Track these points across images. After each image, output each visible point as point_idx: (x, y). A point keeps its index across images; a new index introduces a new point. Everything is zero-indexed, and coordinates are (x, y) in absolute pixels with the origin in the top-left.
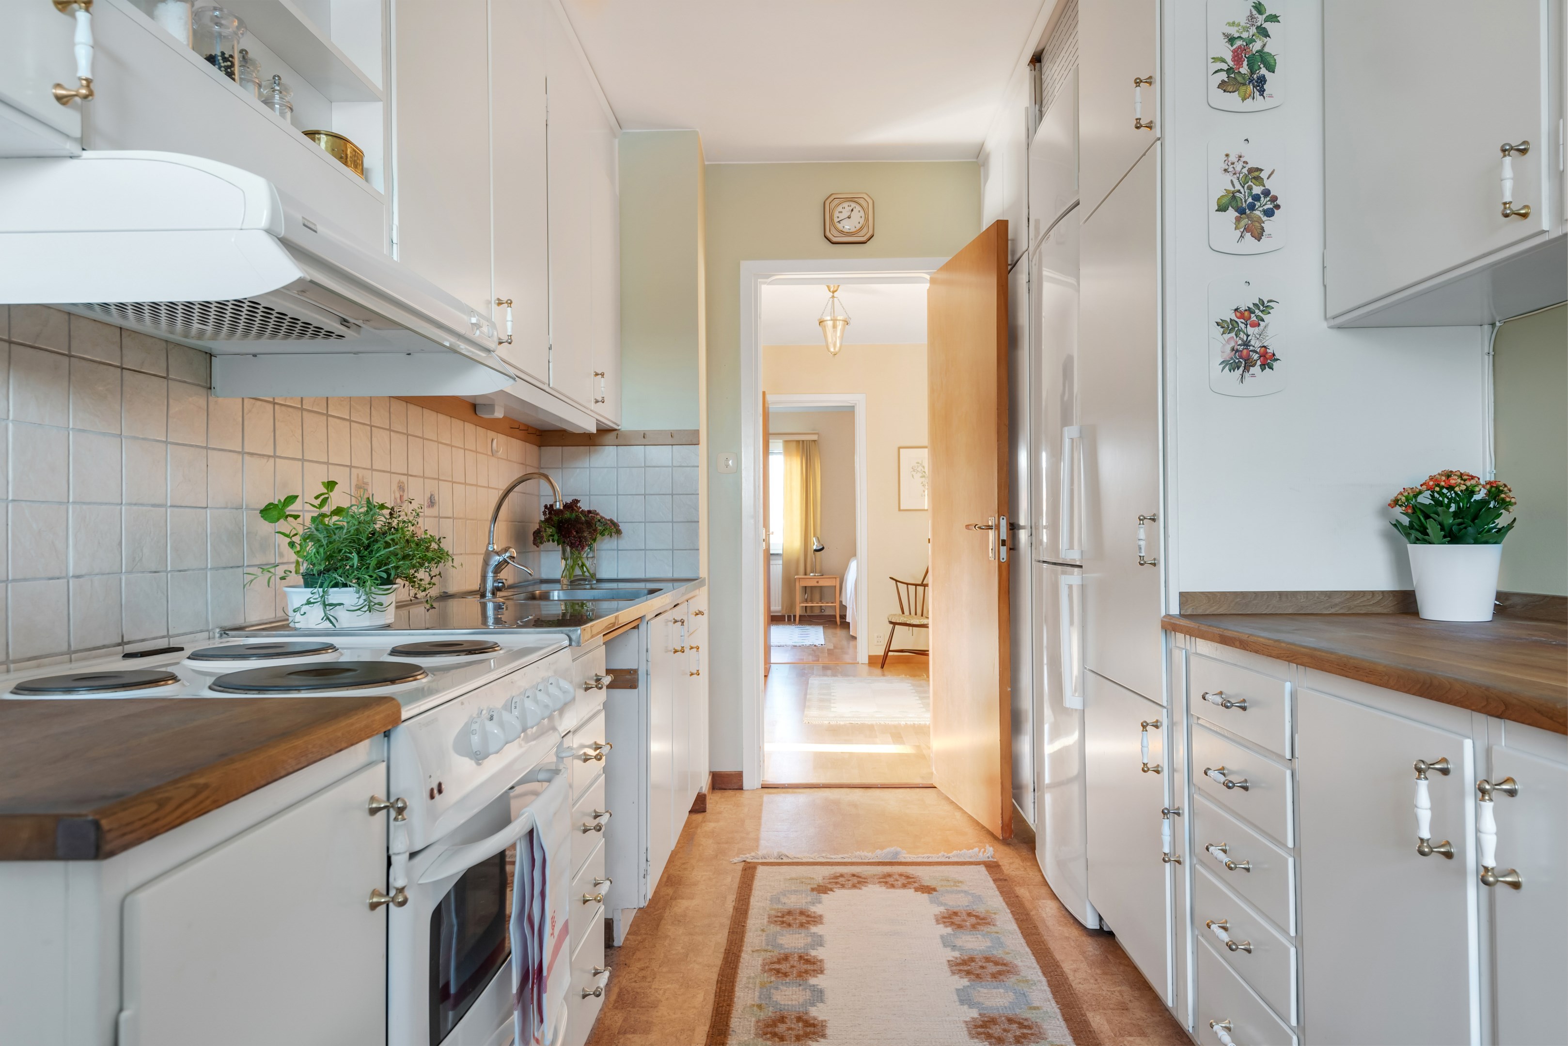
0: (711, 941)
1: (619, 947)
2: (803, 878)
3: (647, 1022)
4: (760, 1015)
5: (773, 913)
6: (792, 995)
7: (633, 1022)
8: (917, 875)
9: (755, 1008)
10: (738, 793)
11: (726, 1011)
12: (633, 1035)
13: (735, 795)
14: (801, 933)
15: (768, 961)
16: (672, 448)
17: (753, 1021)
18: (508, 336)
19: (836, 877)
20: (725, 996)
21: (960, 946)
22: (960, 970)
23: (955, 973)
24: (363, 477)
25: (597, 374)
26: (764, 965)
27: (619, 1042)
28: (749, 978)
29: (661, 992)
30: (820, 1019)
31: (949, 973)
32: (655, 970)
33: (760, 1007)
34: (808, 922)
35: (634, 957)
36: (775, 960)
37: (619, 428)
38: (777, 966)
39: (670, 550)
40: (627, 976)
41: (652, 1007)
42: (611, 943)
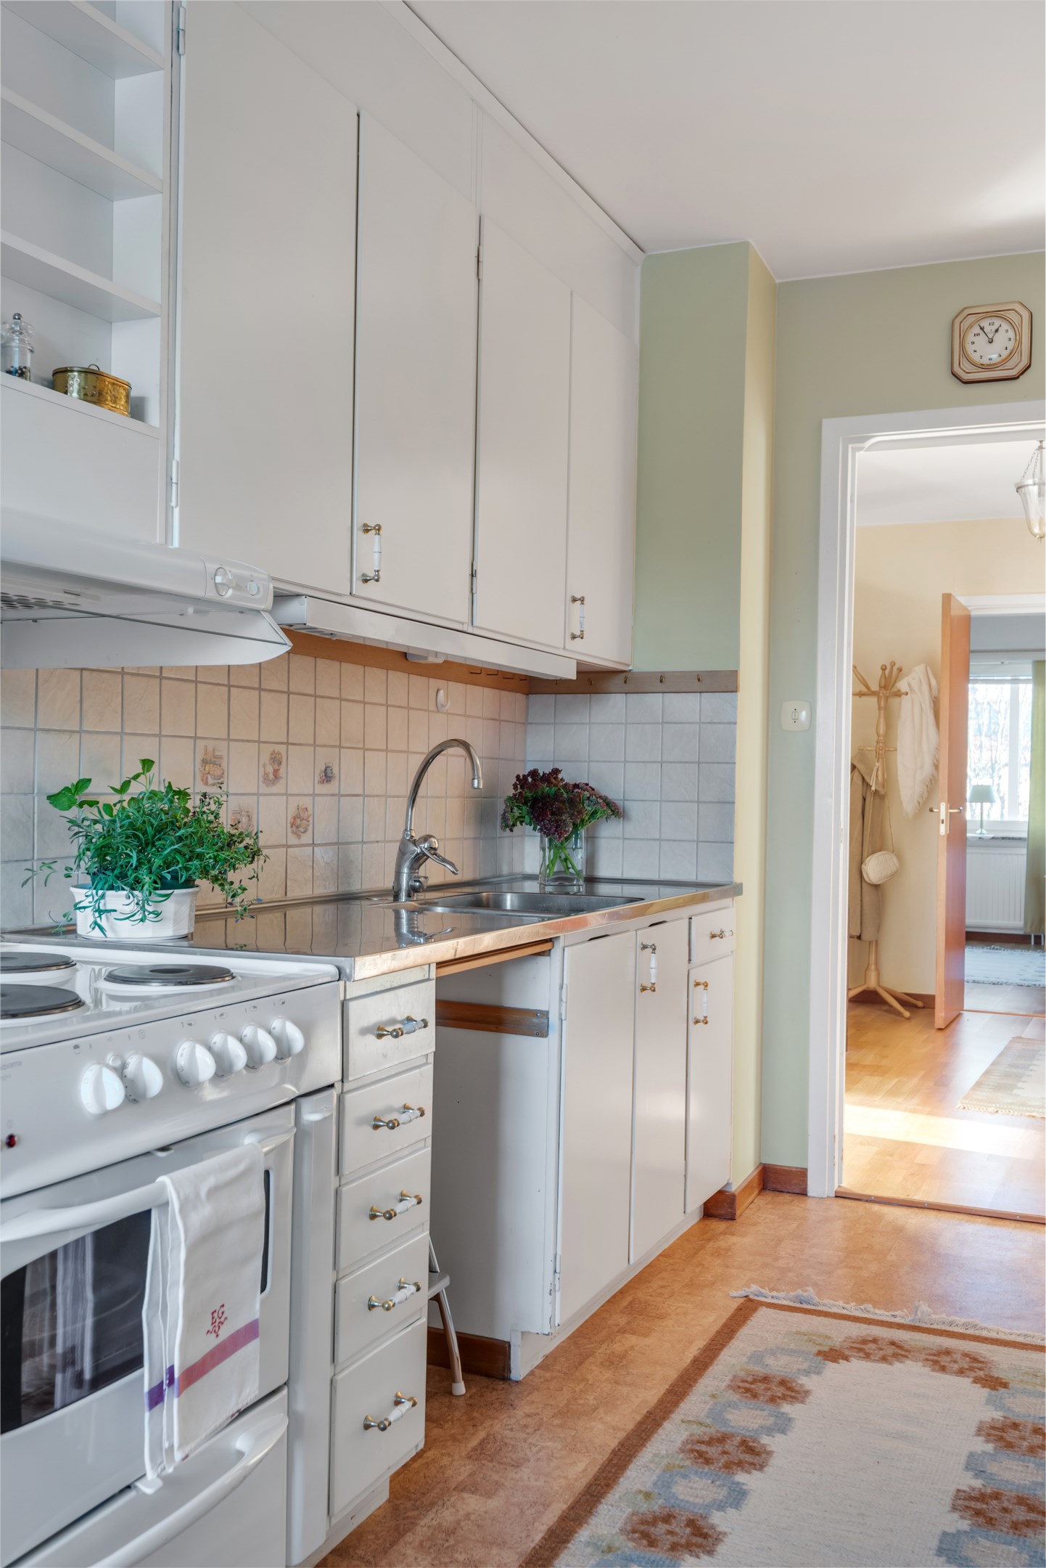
0: (637, 1397)
1: (517, 1382)
2: (811, 1335)
3: (497, 1483)
4: (642, 1507)
5: (742, 1374)
6: (702, 1489)
7: (479, 1480)
8: (991, 1359)
9: (640, 1497)
10: (797, 1199)
11: (599, 1492)
12: (471, 1495)
13: (792, 1201)
14: (764, 1410)
15: (695, 1438)
16: (700, 696)
17: (627, 1512)
18: (375, 571)
19: (865, 1342)
20: (610, 1472)
21: (991, 1474)
22: (967, 1507)
23: (956, 1509)
24: (214, 750)
25: (574, 600)
26: (685, 1443)
27: (448, 1500)
28: (656, 1455)
29: (535, 1449)
30: (719, 1529)
31: (948, 1508)
32: (545, 1419)
33: (648, 1495)
34: (784, 1398)
35: (528, 1398)
36: (706, 1438)
37: (630, 668)
38: (703, 1448)
39: (694, 841)
40: (505, 1420)
41: (513, 1466)
42: (506, 1375)
